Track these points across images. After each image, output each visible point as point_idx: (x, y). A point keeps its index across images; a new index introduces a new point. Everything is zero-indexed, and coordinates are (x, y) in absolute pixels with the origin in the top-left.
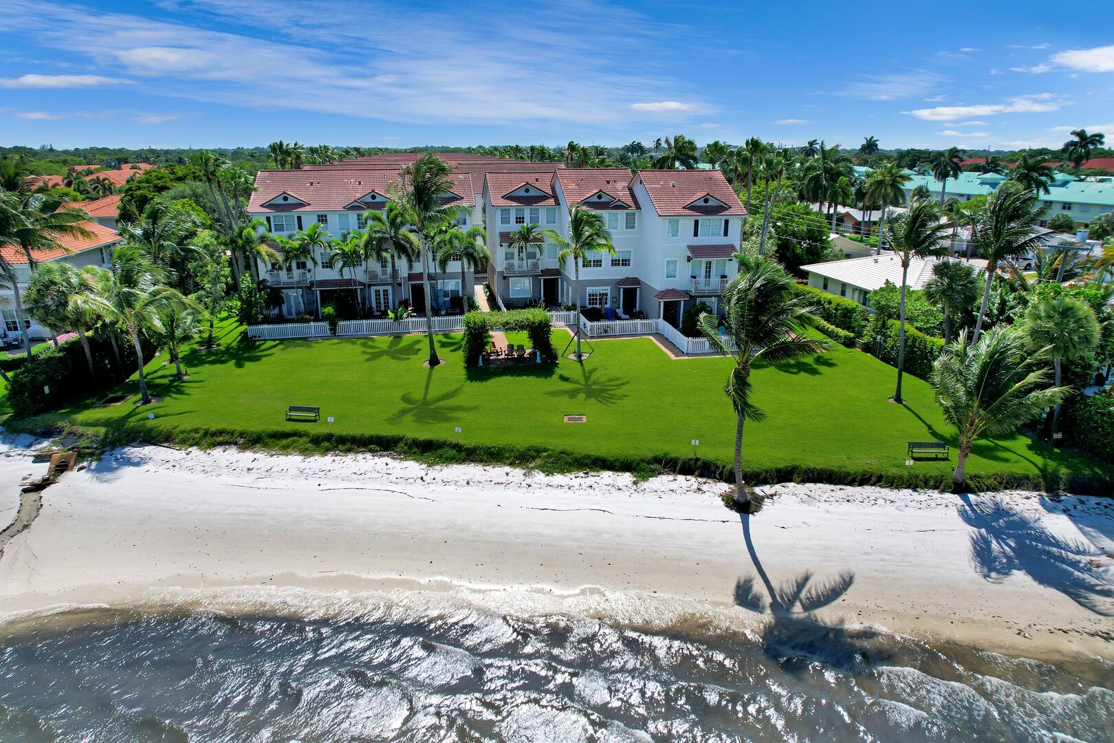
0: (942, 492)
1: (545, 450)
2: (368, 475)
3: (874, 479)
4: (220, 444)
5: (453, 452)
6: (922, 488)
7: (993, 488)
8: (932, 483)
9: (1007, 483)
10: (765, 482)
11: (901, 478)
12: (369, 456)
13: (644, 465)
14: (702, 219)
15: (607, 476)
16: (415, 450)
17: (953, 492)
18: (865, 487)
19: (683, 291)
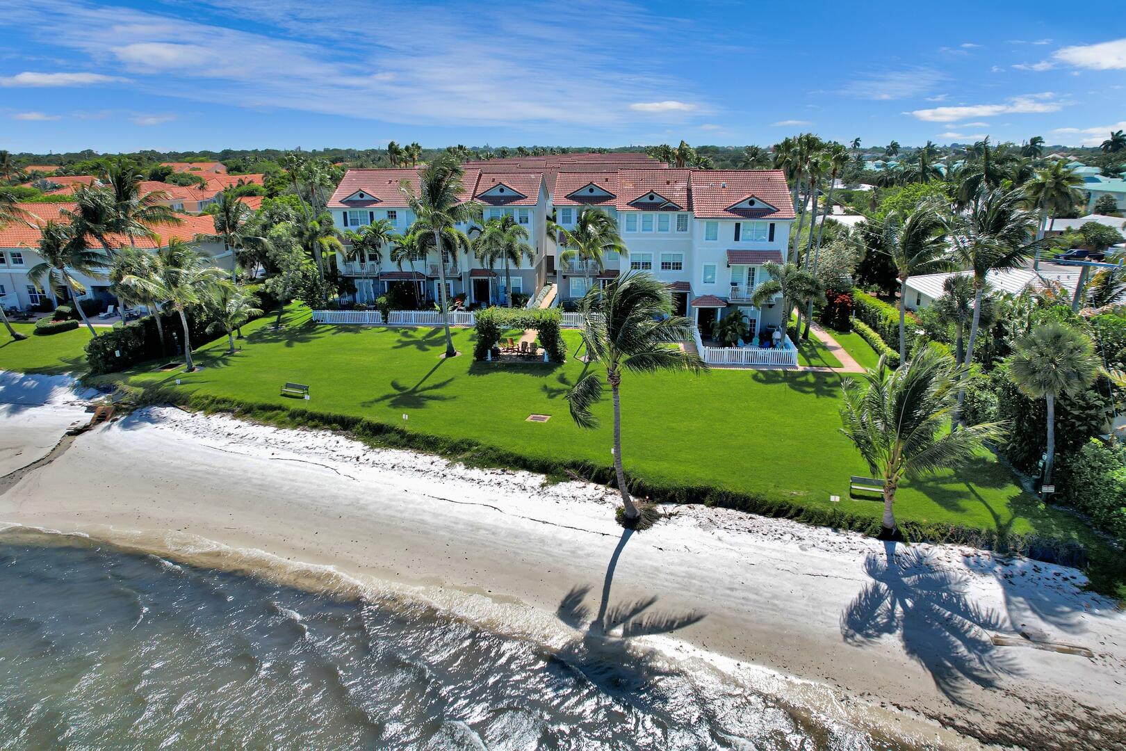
0: (867, 536)
1: (477, 445)
2: (317, 450)
3: (792, 512)
4: (221, 411)
5: (396, 437)
6: (845, 529)
7: (932, 540)
8: (858, 524)
9: (952, 536)
10: (672, 500)
11: (822, 514)
12: (329, 433)
13: (560, 469)
14: (746, 223)
15: (522, 476)
16: (368, 432)
17: (879, 538)
18: (781, 520)
19: (720, 298)
